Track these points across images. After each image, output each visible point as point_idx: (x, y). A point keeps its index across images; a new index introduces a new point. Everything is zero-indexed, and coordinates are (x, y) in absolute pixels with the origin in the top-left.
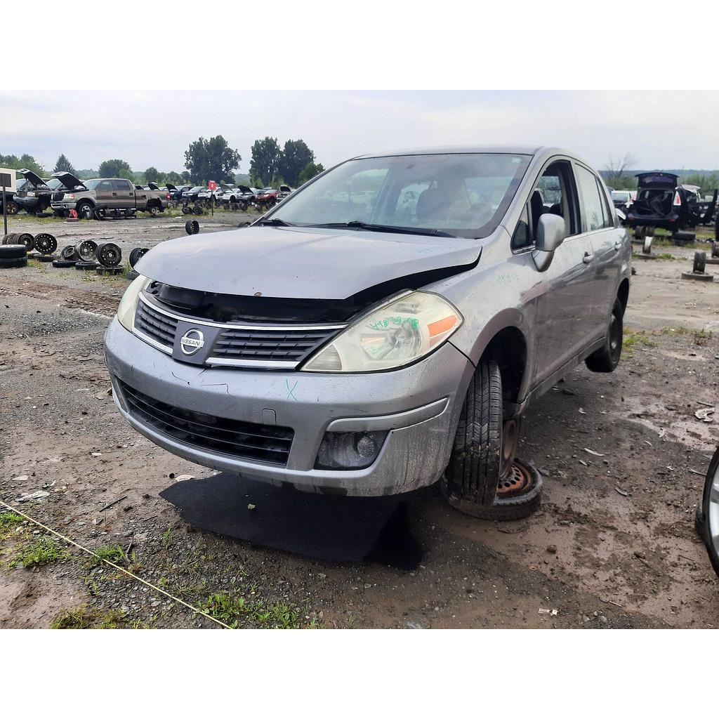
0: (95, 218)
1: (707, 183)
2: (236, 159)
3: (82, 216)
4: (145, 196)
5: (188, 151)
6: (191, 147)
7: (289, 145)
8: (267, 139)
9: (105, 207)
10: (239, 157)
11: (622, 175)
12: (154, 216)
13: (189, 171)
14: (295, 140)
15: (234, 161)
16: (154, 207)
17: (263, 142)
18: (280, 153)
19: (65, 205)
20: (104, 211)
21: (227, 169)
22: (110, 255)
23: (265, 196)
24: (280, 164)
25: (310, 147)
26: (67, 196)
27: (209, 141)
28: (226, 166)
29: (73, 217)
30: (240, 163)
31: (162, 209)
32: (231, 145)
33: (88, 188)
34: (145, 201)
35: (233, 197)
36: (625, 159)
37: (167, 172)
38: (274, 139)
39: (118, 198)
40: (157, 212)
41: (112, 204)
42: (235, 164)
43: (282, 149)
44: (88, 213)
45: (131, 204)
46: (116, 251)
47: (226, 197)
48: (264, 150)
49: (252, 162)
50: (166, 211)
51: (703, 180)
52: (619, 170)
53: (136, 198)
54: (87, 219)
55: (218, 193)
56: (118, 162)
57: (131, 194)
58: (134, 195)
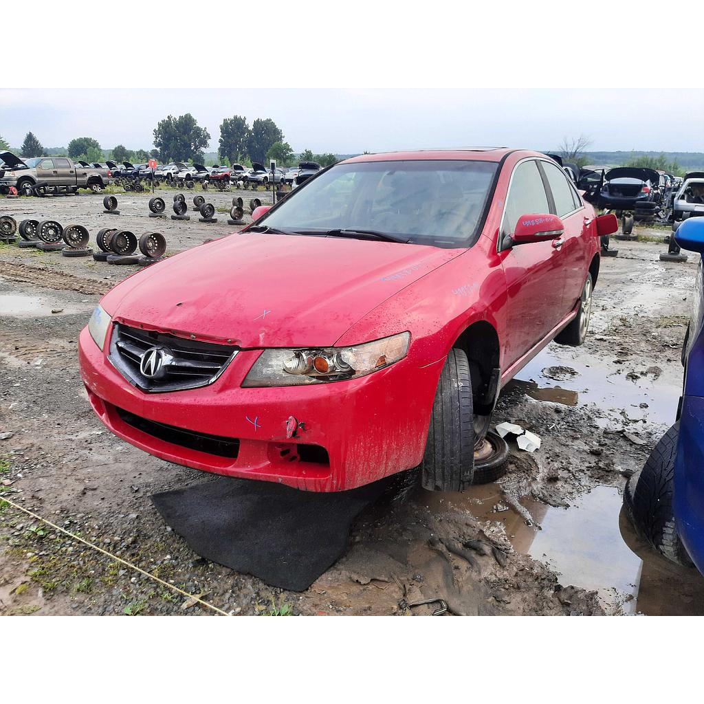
0: (35, 195)
1: (656, 164)
2: (205, 137)
3: (22, 192)
4: (85, 174)
5: (157, 129)
6: (159, 125)
7: (257, 123)
8: (235, 117)
9: (46, 185)
10: (208, 136)
11: (577, 155)
12: (95, 193)
13: (158, 149)
14: (264, 119)
15: (203, 139)
16: (95, 184)
17: (231, 121)
18: (249, 131)
19: (6, 183)
20: (44, 189)
21: (196, 148)
22: (6, 226)
23: (219, 174)
24: (249, 143)
25: (279, 127)
26: (7, 174)
27: (178, 120)
28: (195, 144)
29: (13, 194)
30: (209, 141)
31: (103, 186)
32: (200, 124)
33: (29, 166)
34: (86, 179)
35: (188, 175)
36: (579, 140)
37: (136, 149)
38: (243, 118)
39: (58, 176)
40: (98, 189)
41: (53, 181)
42: (204, 143)
43: (251, 128)
44: (28, 191)
45: (72, 181)
46: (12, 223)
47: (182, 175)
48: (233, 129)
49: (221, 141)
50: (108, 188)
51: (652, 161)
52: (574, 151)
53: (76, 176)
54: (27, 196)
55: (174, 171)
56: (86, 140)
57: (72, 172)
58: (74, 173)
